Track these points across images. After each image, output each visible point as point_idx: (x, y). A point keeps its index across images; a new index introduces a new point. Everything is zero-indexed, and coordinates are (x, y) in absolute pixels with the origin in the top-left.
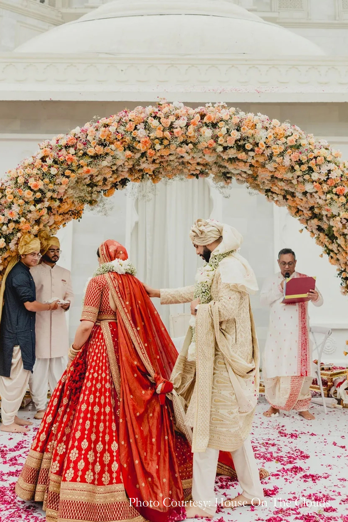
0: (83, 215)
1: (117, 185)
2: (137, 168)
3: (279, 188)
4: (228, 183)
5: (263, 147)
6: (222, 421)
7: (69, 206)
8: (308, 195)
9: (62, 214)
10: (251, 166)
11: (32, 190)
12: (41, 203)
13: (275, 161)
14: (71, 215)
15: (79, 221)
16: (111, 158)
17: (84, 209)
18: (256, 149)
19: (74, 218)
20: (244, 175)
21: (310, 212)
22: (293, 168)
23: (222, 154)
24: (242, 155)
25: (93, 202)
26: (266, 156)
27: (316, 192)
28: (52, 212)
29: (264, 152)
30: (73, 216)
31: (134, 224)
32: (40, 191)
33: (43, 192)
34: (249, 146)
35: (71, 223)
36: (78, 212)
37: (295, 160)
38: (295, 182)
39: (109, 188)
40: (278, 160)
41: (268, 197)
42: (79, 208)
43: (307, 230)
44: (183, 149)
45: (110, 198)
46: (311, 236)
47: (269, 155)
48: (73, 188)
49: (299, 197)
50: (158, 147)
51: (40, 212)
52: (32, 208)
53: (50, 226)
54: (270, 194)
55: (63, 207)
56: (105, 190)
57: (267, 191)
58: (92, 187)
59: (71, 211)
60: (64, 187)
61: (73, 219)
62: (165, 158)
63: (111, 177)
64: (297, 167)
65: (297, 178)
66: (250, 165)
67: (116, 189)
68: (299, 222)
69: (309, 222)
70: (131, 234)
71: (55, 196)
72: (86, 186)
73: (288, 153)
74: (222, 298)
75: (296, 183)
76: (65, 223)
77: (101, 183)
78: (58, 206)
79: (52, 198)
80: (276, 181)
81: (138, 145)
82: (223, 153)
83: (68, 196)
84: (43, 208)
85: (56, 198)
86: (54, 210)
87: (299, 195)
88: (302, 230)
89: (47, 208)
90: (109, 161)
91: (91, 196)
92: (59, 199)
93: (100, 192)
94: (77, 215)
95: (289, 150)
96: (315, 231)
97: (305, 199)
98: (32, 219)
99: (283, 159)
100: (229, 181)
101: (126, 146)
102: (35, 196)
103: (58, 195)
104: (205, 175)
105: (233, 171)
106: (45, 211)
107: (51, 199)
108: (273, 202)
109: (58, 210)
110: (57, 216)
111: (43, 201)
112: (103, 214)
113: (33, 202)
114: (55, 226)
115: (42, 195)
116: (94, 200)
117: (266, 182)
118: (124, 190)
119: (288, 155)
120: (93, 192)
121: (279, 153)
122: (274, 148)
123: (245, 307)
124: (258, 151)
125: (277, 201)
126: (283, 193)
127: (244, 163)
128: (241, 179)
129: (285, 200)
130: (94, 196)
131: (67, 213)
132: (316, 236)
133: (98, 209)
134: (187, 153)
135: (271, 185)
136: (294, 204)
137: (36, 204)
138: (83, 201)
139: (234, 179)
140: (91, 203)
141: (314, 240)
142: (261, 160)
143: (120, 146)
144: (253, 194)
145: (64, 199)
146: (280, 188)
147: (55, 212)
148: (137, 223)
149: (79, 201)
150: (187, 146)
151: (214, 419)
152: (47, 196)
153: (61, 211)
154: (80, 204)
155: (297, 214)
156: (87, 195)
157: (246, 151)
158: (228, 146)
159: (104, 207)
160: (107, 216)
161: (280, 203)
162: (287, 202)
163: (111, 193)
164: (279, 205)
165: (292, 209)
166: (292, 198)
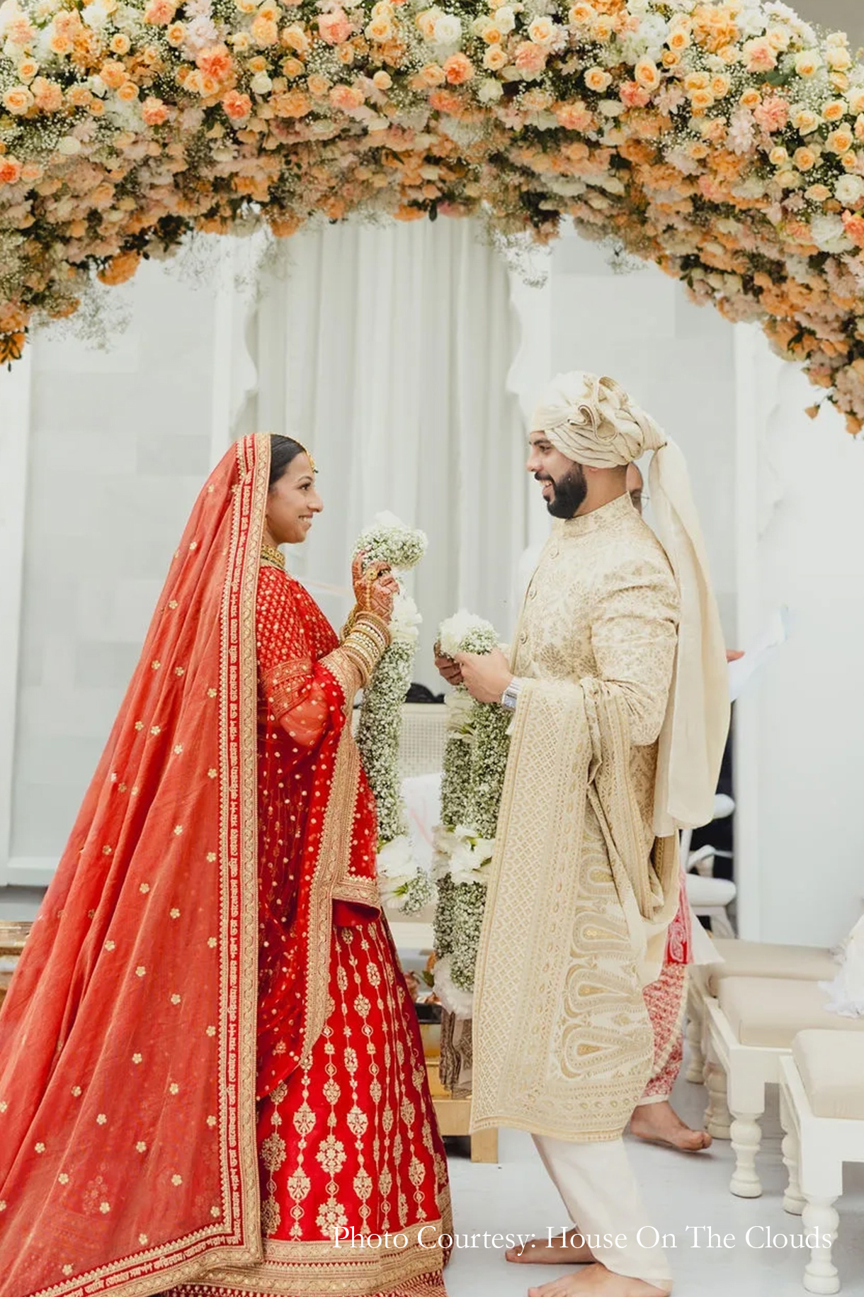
0: (24, 348)
1: (147, 242)
2: (207, 173)
3: (724, 247)
4: (547, 235)
5: (652, 79)
6: (599, 1049)
8: (829, 266)
10: (618, 162)
13: (697, 136)
15: (10, 369)
16: (95, 125)
17: (31, 327)
18: (625, 87)
20: (599, 203)
21: (843, 337)
22: (764, 157)
23: (500, 112)
24: (574, 114)
26: (665, 113)
27: (855, 252)
29: (656, 102)
31: (241, 400)
34: (597, 79)
36: (9, 339)
37: (774, 128)
38: (774, 214)
39: (113, 251)
40: (707, 127)
41: (690, 284)
42: (13, 322)
43: (834, 408)
44: (354, 91)
45: (119, 289)
46: (849, 430)
47: (675, 111)
49: (800, 280)
50: (262, 83)
54: (697, 274)
56: (103, 261)
57: (689, 262)
58: (46, 244)
62: (297, 133)
63: (114, 208)
64: (778, 154)
65: (783, 199)
66: (612, 156)
67: (141, 257)
68: (805, 378)
69: (840, 375)
72: (19, 238)
73: (747, 101)
75: (779, 216)
77: (79, 231)
80: (713, 219)
81: (188, 78)
82: (506, 107)
87: (796, 270)
88: (818, 407)
90: (87, 139)
93: (83, 265)
94: (2, 348)
95: (749, 91)
96: (861, 411)
97: (818, 286)
99: (728, 124)
100: (546, 227)
101: (148, 83)
104: (462, 208)
105: (557, 188)
108: (709, 304)
112: (93, 342)
117: (681, 226)
118: (170, 262)
119: (745, 109)
120: (54, 262)
121: (711, 103)
122: (693, 85)
124: (632, 95)
125: (726, 299)
126: (740, 265)
127: (586, 149)
128: (592, 220)
129: (750, 297)
133: (77, 325)
134: (374, 107)
135: (696, 239)
136: (783, 311)
139: (567, 223)
142: (646, 129)
143: (122, 79)
146: (729, 246)
148: (253, 397)
150: (367, 80)
151: (581, 1050)
154: (13, 309)
155: (798, 349)
157: (591, 98)
158: (521, 81)
159: (95, 319)
160: (107, 352)
161: (736, 306)
162: (758, 302)
163: (124, 272)
164: (732, 315)
165: (778, 329)
166: (774, 284)
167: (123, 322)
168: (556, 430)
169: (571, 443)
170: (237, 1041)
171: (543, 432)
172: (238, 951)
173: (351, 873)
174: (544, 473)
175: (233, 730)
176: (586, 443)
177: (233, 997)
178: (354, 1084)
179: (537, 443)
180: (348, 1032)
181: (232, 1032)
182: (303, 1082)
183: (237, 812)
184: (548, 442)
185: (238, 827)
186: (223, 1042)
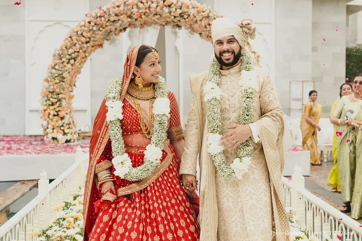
11: (85, 37)
12: (89, 43)
13: (198, 23)
16: (121, 21)
18: (189, 17)
22: (206, 26)
24: (183, 20)
29: (193, 19)
32: (89, 37)
34: (185, 16)
37: (207, 23)
41: (200, 36)
44: (155, 17)
47: (195, 21)
50: (143, 16)
60: (99, 35)
73: (204, 20)
79: (94, 40)
81: (134, 16)
82: (174, 19)
99: (202, 22)
100: (180, 28)
101: (128, 16)
102: (86, 40)
113: (86, 43)
121: (199, 20)
122: (197, 18)
143: (125, 16)
158: (176, 16)
171: (232, 36)
175: (99, 146)
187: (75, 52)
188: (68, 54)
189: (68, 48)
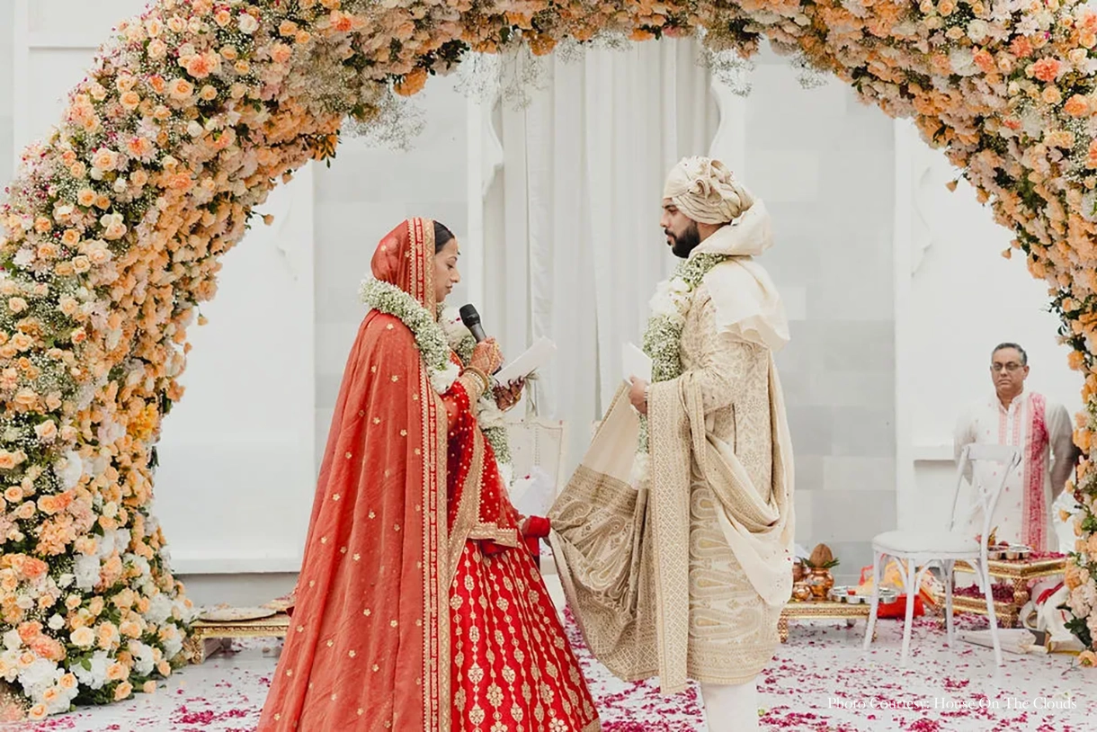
0: (338, 148)
1: (433, 61)
2: (486, 11)
3: (885, 64)
4: (749, 51)
6: (719, 624)
7: (298, 121)
8: (962, 83)
9: (279, 145)
10: (806, 2)
11: (189, 78)
12: (217, 113)
14: (305, 149)
15: (329, 165)
17: (342, 130)
19: (314, 157)
20: (790, 29)
21: (973, 132)
22: (915, 7)
25: (365, 110)
27: (982, 75)
28: (249, 140)
30: (311, 151)
31: (491, 173)
32: (214, 80)
33: (222, 82)
35: (308, 170)
36: (325, 140)
38: (923, 47)
39: (408, 70)
41: (860, 90)
42: (328, 127)
43: (968, 183)
45: (413, 99)
46: (979, 199)
48: (307, 72)
49: (942, 91)
51: (215, 139)
52: (193, 128)
53: (247, 180)
54: (865, 81)
55: (280, 124)
56: (399, 77)
57: (859, 73)
58: (359, 69)
59: (305, 135)
60: (278, 67)
61: (310, 161)
63: (412, 39)
64: (926, 4)
65: (928, 37)
67: (429, 73)
68: (947, 159)
69: (972, 158)
70: (484, 203)
71: (255, 94)
72: (341, 67)
74: (711, 358)
75: (928, 50)
76: (289, 171)
77: (384, 57)
78: (266, 123)
79: (246, 100)
80: (876, 44)
83: (293, 94)
84: (225, 127)
85: (259, 101)
86: (255, 132)
87: (941, 84)
88: (957, 182)
89: (234, 128)
91: (359, 94)
92: (267, 103)
93: (383, 81)
94: (320, 148)
96: (988, 186)
97: (954, 95)
98: (194, 160)
100: (749, 45)
102: (199, 96)
103: (262, 91)
104: (682, 31)
105: (758, 18)
106: (231, 136)
107: (245, 104)
108: (875, 103)
109: (266, 132)
110: (263, 151)
111: (223, 110)
112: (396, 143)
113: (196, 111)
114: (259, 178)
115: (219, 91)
116: (367, 105)
117: (853, 47)
118: (452, 76)
120: (364, 82)
123: (757, 377)
125: (885, 101)
126: (899, 78)
128: (784, 41)
129: (905, 100)
130: (367, 94)
131: (293, 142)
132: (992, 198)
133: (382, 130)
135: (865, 57)
136: (930, 111)
137: (205, 119)
138: (336, 108)
139: (764, 41)
140: (360, 111)
141: (989, 211)
144: (810, 84)
145: (281, 101)
146: (890, 64)
147: (258, 139)
148: (500, 172)
149: (324, 109)
151: (700, 622)
152: (232, 95)
153: (274, 136)
154: (329, 117)
155: (941, 139)
156: (345, 91)
159: (396, 124)
160: (407, 150)
161: (895, 107)
162: (911, 103)
163: (416, 85)
164: (892, 113)
165: (927, 123)
166: (923, 91)
167: (419, 128)
168: (680, 197)
169: (690, 207)
170: (437, 630)
171: (671, 199)
172: (436, 573)
173: (481, 522)
174: (670, 230)
175: (432, 425)
176: (700, 207)
177: (434, 602)
178: (503, 652)
179: (667, 207)
180: (495, 620)
181: (433, 624)
182: (473, 649)
183: (435, 480)
184: (674, 206)
185: (435, 490)
186: (427, 631)
187: (133, 165)
188: (88, 177)
189: (90, 142)
